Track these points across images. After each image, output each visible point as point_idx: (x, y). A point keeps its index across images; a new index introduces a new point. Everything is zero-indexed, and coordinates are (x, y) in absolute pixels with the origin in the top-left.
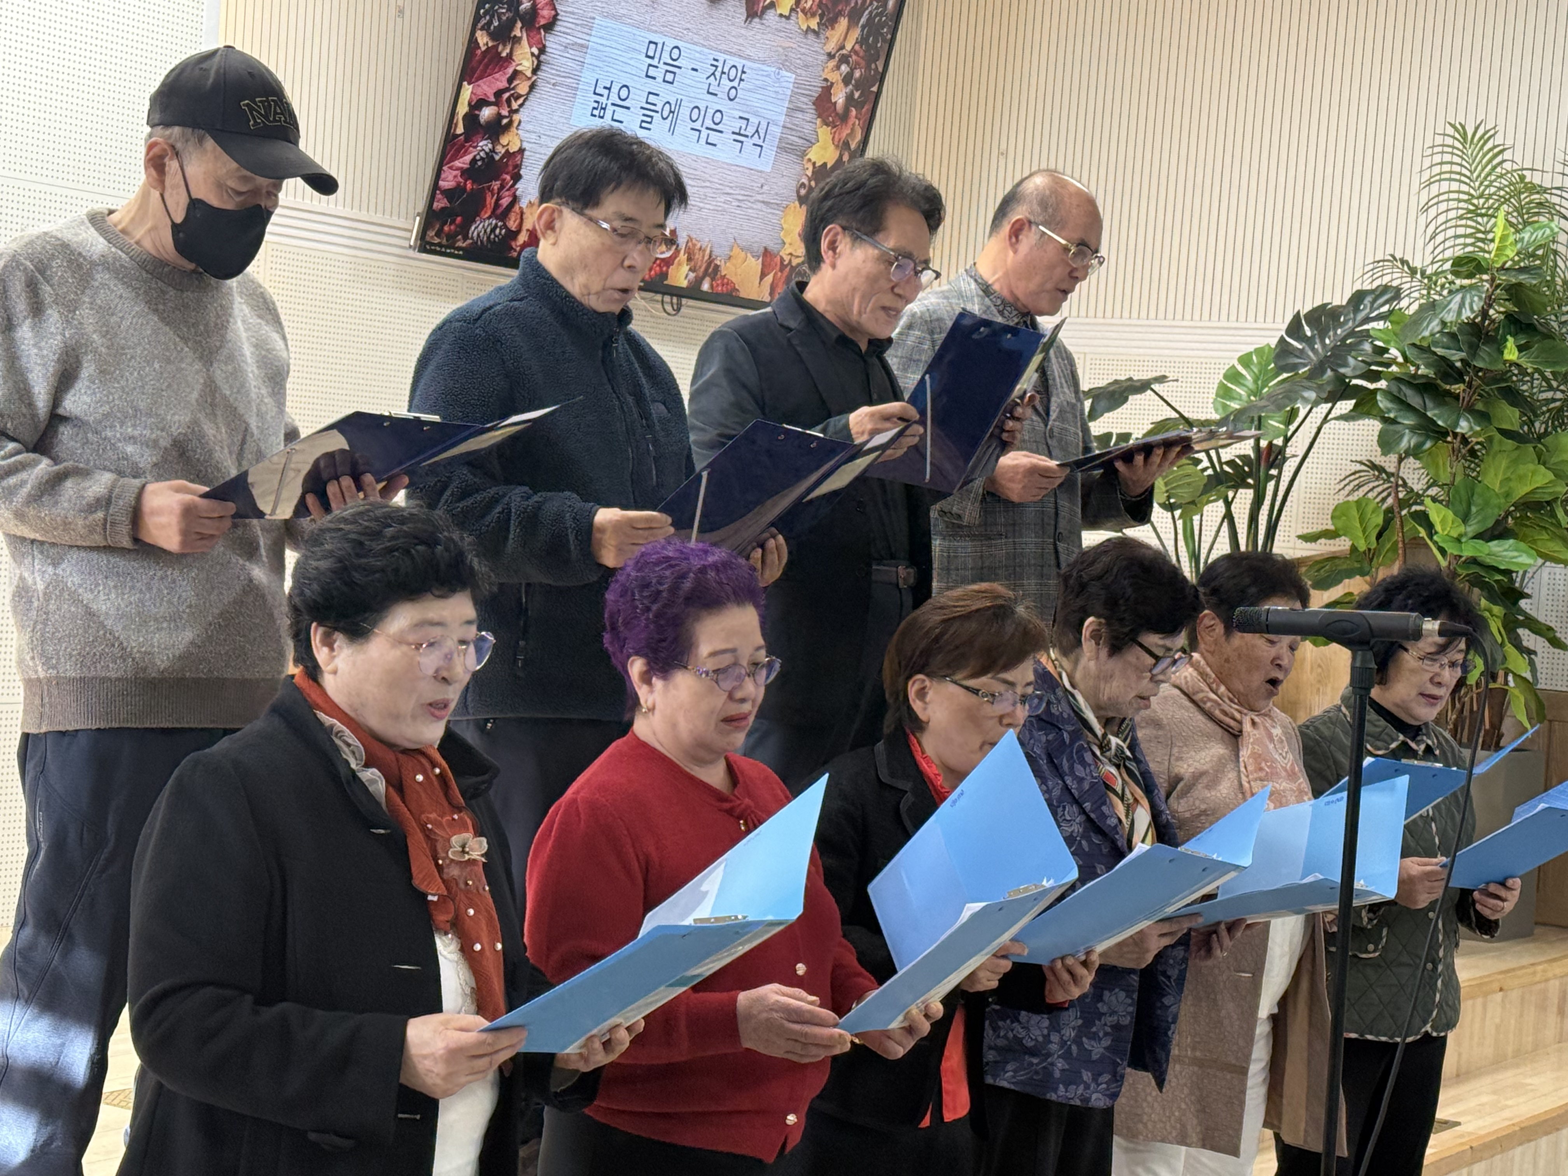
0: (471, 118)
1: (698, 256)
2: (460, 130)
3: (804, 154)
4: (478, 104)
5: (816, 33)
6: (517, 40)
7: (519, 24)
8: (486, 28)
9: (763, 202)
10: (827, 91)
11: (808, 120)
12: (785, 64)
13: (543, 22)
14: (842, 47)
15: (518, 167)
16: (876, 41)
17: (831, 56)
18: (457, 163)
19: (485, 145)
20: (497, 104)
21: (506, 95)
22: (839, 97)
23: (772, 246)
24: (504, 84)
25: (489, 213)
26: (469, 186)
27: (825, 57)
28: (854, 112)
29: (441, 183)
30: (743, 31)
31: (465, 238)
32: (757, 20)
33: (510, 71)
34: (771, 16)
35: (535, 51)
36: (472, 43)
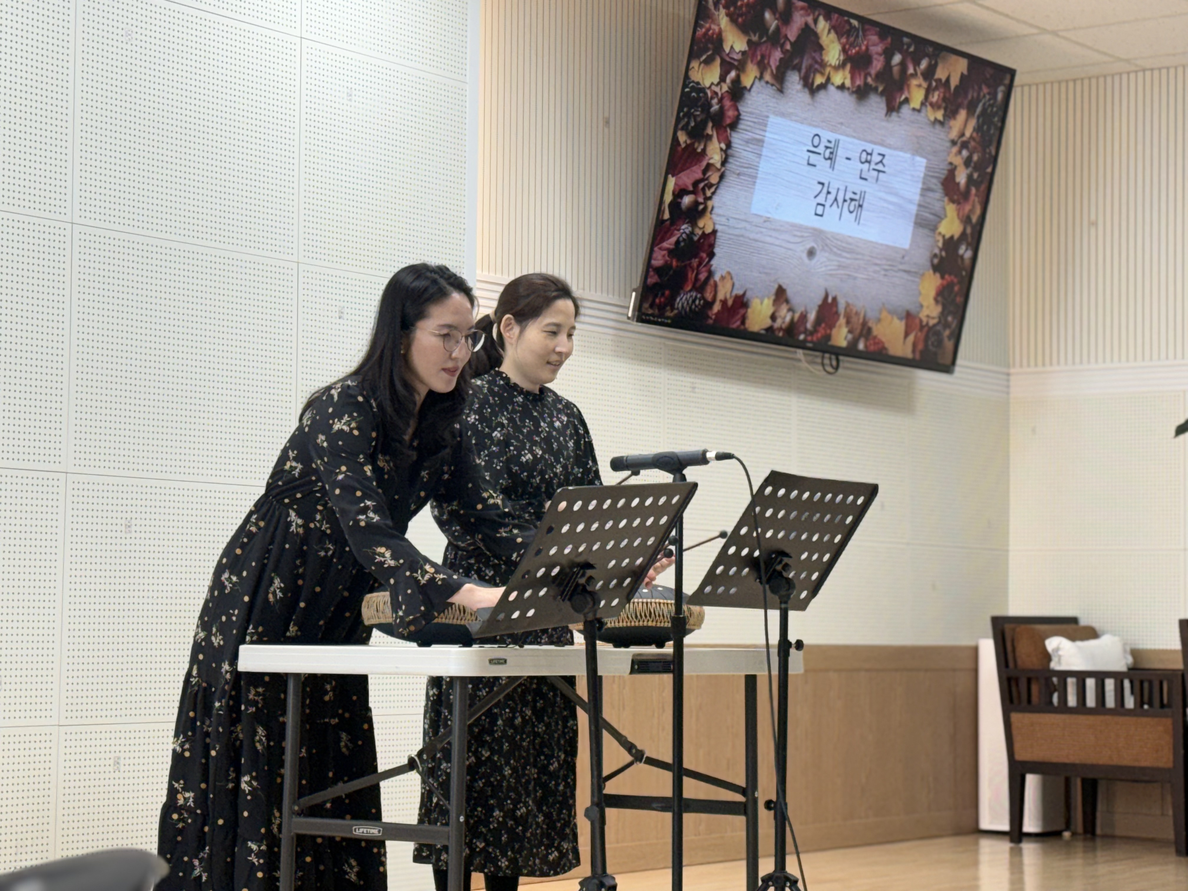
0: (675, 205)
1: (854, 319)
2: (667, 216)
3: (934, 229)
4: (680, 193)
5: (942, 123)
6: (709, 138)
7: (710, 125)
8: (684, 128)
9: (905, 271)
10: (952, 172)
11: (937, 198)
12: (918, 151)
13: (728, 121)
14: (962, 135)
15: (712, 246)
16: (989, 129)
17: (954, 143)
18: (666, 244)
19: (686, 228)
20: (693, 192)
21: (701, 185)
22: (961, 178)
23: (913, 309)
24: (699, 175)
25: (689, 288)
26: (674, 263)
27: (948, 144)
28: (973, 190)
29: (654, 262)
30: (884, 124)
31: (673, 309)
32: (894, 114)
33: (704, 164)
34: (905, 110)
35: (723, 146)
36: (675, 140)
